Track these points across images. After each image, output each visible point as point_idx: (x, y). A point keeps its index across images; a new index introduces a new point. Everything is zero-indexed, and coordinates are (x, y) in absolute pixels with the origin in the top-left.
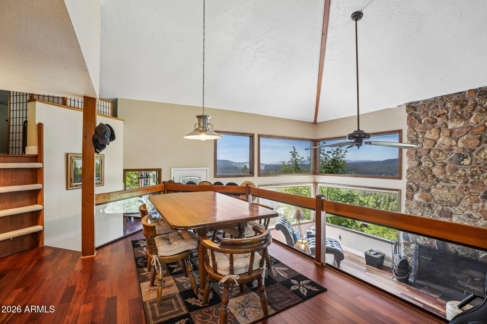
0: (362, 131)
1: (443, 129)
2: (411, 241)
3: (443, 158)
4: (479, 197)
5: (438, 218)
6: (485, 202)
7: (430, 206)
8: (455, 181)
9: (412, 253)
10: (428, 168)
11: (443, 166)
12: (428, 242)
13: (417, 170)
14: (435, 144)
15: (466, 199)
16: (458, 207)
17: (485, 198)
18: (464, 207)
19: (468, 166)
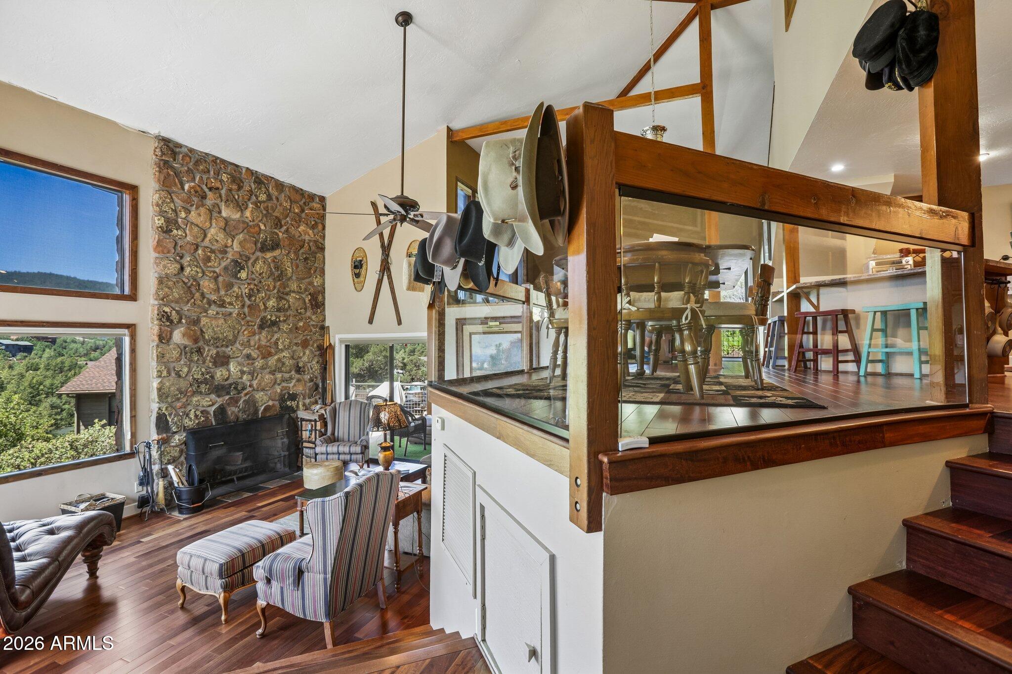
0: (407, 198)
1: (215, 214)
2: (174, 429)
3: (216, 264)
4: (256, 327)
5: (212, 370)
6: (261, 333)
7: (199, 351)
8: (232, 304)
9: (177, 454)
10: (195, 280)
11: (216, 279)
12: (203, 419)
13: (178, 282)
14: (205, 236)
15: (243, 332)
16: (235, 346)
17: (261, 327)
18: (242, 345)
19: (244, 282)
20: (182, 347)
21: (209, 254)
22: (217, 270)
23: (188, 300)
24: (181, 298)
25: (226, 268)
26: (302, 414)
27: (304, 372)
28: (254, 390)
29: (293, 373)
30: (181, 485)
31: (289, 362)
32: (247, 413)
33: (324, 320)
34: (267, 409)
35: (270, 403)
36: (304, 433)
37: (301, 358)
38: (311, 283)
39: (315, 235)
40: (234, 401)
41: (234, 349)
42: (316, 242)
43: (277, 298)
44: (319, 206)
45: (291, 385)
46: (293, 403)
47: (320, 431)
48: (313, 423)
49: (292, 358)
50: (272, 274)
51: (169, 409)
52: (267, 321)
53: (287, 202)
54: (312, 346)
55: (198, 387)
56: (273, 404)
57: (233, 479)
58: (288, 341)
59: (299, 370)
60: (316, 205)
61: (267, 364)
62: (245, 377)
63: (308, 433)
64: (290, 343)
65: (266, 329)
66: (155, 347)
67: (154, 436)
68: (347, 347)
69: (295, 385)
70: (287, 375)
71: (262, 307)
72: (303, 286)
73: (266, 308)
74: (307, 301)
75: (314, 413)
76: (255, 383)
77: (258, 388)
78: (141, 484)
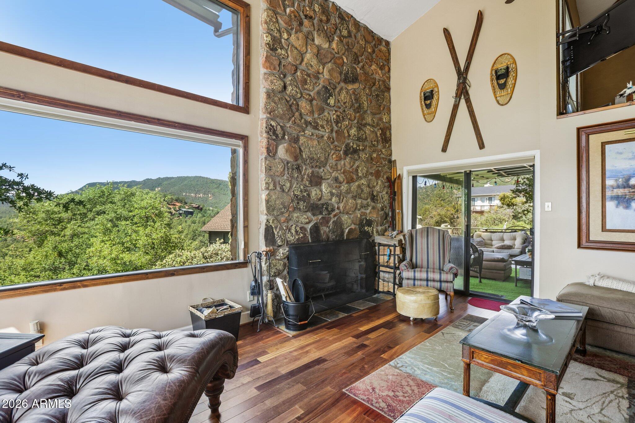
1: (310, 42)
2: (279, 242)
3: (311, 88)
4: (342, 152)
5: (308, 188)
6: (345, 159)
7: (298, 168)
8: (324, 128)
9: (281, 268)
10: (295, 100)
11: (311, 101)
12: (302, 235)
13: (282, 98)
14: (302, 60)
15: (332, 155)
16: (326, 168)
17: (346, 153)
18: (331, 167)
19: (332, 108)
20: (285, 162)
21: (306, 77)
22: (312, 94)
23: (290, 118)
24: (284, 115)
25: (318, 93)
26: (379, 239)
27: (377, 200)
28: (340, 212)
29: (369, 200)
30: (289, 301)
31: (366, 190)
32: (336, 233)
33: (391, 155)
34: (351, 231)
35: (353, 226)
36: (381, 258)
37: (374, 187)
38: (381, 119)
39: (383, 76)
40: (326, 221)
41: (326, 171)
42: (384, 81)
43: (357, 128)
44: (385, 49)
45: (368, 211)
46: (369, 229)
47: (399, 257)
48: (392, 248)
49: (369, 186)
50: (352, 105)
51: (275, 222)
52: (350, 148)
53: (362, 40)
54: (383, 177)
55: (298, 203)
56: (355, 228)
57: (322, 295)
58: (366, 169)
59: (374, 198)
60: (383, 48)
61: (350, 189)
62: (334, 199)
63: (386, 258)
64: (367, 171)
65: (349, 156)
66: (264, 160)
67: (263, 248)
68: (415, 178)
69: (370, 212)
70: (365, 202)
71: (346, 135)
72: (376, 121)
73: (349, 136)
74: (378, 135)
75: (392, 238)
76: (341, 205)
77: (344, 211)
78: (253, 294)
